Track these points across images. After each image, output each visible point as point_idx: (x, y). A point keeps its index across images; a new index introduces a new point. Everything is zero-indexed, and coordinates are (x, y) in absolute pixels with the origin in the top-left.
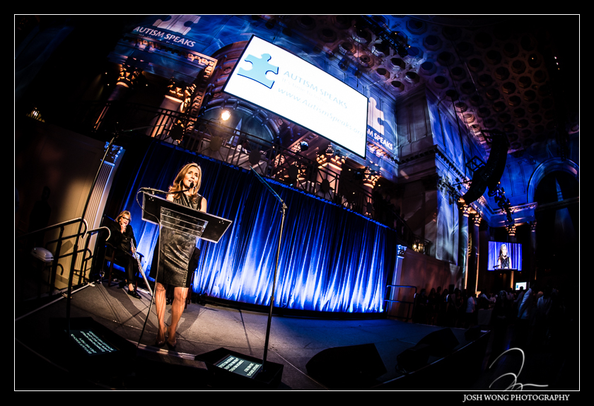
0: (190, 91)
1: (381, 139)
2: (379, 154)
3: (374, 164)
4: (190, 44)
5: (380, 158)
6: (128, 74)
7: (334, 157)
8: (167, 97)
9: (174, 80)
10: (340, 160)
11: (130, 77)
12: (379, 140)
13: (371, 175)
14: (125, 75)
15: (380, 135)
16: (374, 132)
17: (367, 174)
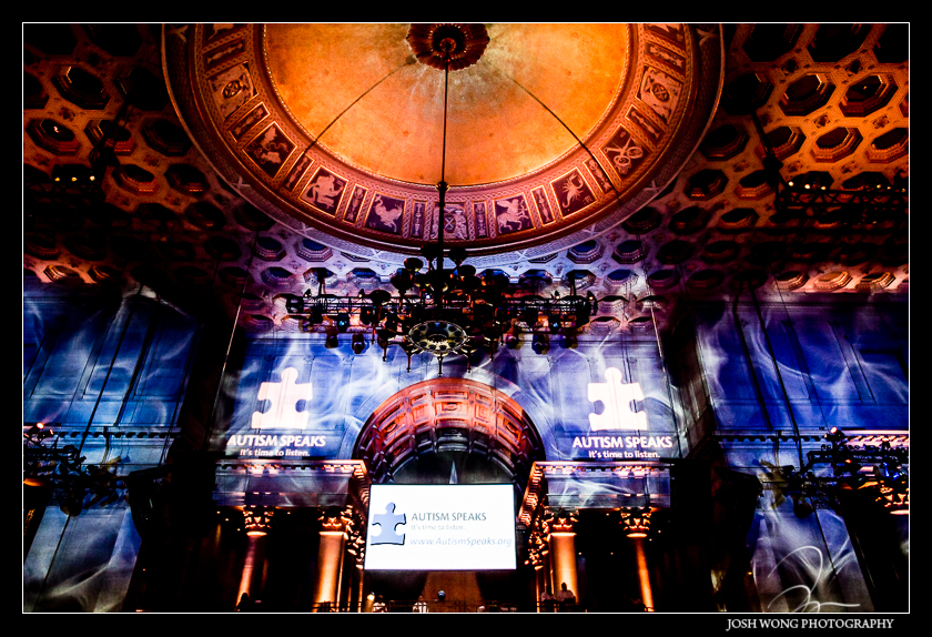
0: (347, 516)
1: (642, 440)
2: (639, 473)
3: (633, 496)
4: (319, 442)
5: (644, 479)
6: (258, 519)
7: (556, 522)
8: (322, 533)
9: (323, 508)
10: (568, 522)
11: (262, 522)
12: (639, 446)
13: (631, 518)
14: (254, 521)
15: (638, 434)
16: (623, 437)
17: (626, 519)
